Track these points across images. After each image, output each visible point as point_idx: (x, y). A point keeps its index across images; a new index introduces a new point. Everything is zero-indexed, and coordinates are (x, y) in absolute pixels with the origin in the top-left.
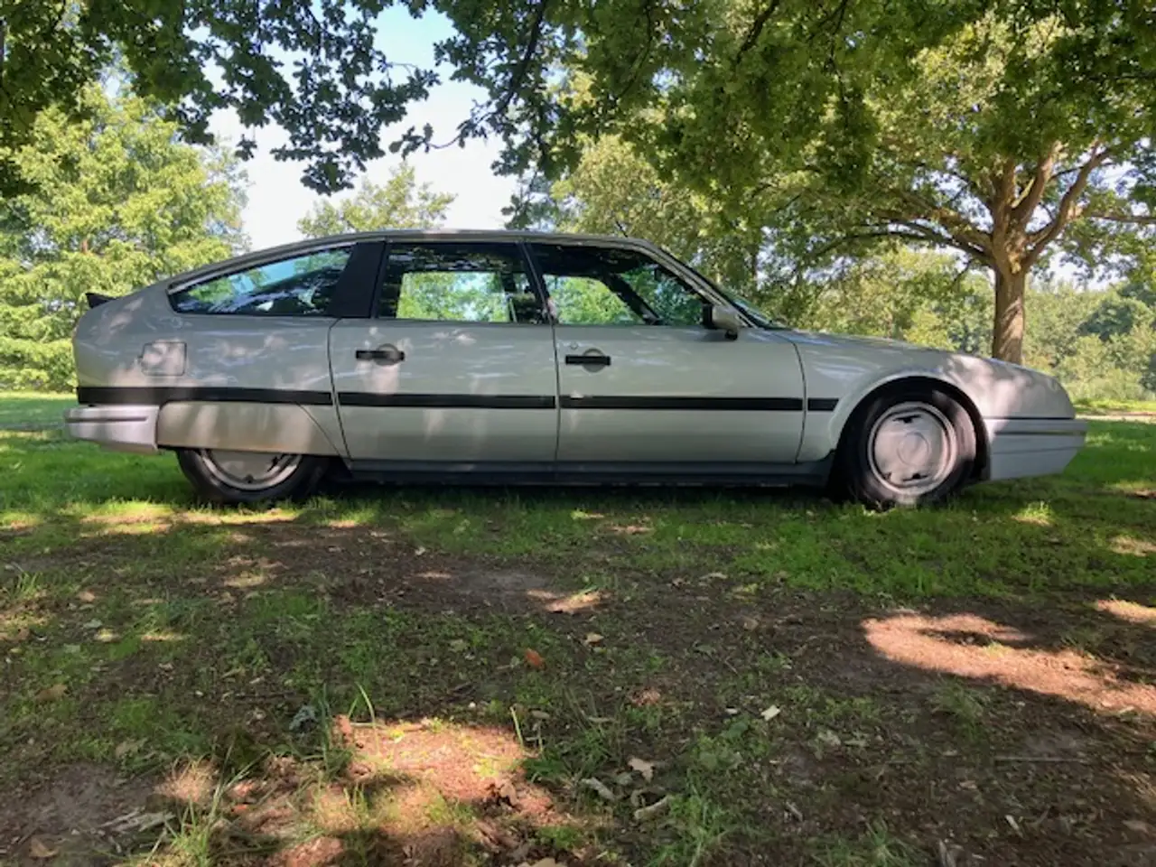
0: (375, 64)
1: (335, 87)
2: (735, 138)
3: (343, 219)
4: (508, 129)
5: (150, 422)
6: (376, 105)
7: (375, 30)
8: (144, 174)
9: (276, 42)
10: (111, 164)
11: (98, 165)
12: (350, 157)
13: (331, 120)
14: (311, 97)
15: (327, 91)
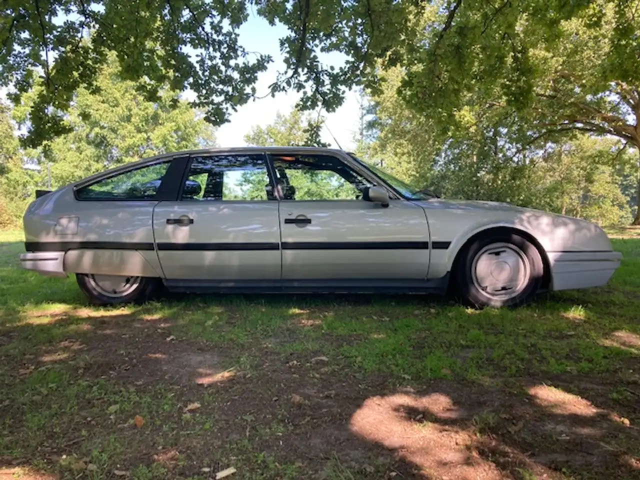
0: (239, 53)
1: (219, 67)
2: (440, 82)
3: (267, 134)
4: (300, 86)
5: (60, 261)
6: (241, 75)
7: (238, 35)
8: (163, 115)
9: (189, 45)
10: (147, 111)
11: (140, 112)
12: (228, 105)
13: (217, 85)
14: (207, 73)
15: (214, 70)
